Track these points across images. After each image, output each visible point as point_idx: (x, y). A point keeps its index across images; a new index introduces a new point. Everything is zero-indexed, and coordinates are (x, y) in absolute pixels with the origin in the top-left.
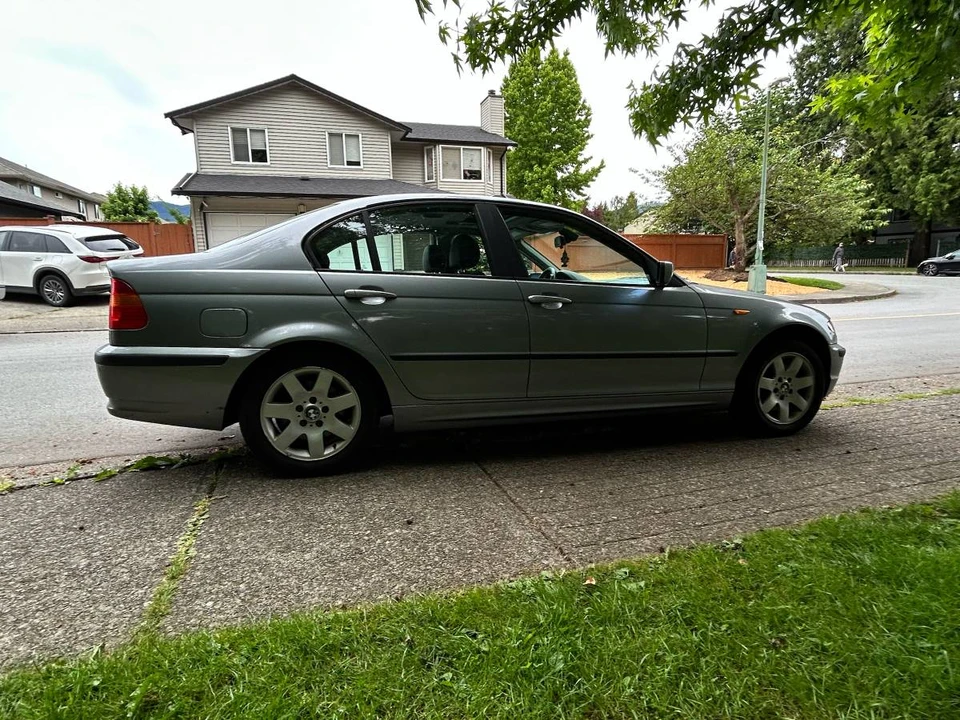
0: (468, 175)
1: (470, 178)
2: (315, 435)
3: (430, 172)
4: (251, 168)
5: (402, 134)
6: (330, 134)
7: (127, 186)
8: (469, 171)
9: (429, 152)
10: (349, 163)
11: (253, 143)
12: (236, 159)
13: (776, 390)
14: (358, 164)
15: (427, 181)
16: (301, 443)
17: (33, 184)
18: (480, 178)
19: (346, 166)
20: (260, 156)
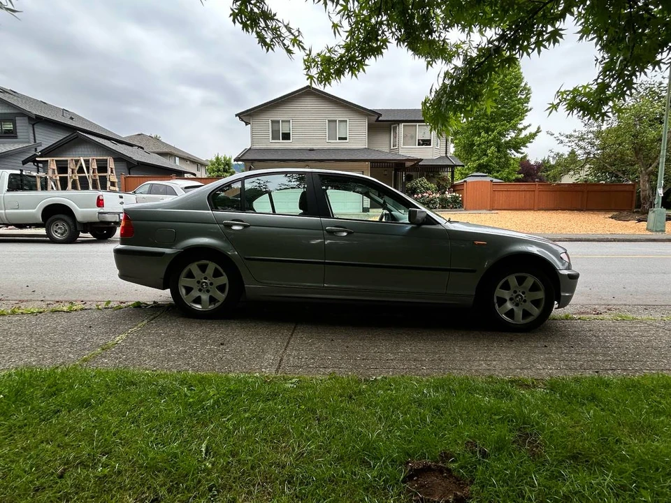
0: (421, 143)
1: (422, 145)
2: (205, 297)
3: (395, 142)
4: (281, 144)
5: (376, 118)
6: (329, 121)
7: (221, 156)
8: (422, 140)
9: (395, 128)
10: (340, 139)
11: (283, 129)
12: (273, 139)
13: (511, 299)
14: (345, 139)
15: (392, 148)
16: (198, 300)
17: (176, 156)
18: (430, 145)
19: (338, 141)
20: (286, 136)
